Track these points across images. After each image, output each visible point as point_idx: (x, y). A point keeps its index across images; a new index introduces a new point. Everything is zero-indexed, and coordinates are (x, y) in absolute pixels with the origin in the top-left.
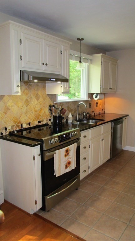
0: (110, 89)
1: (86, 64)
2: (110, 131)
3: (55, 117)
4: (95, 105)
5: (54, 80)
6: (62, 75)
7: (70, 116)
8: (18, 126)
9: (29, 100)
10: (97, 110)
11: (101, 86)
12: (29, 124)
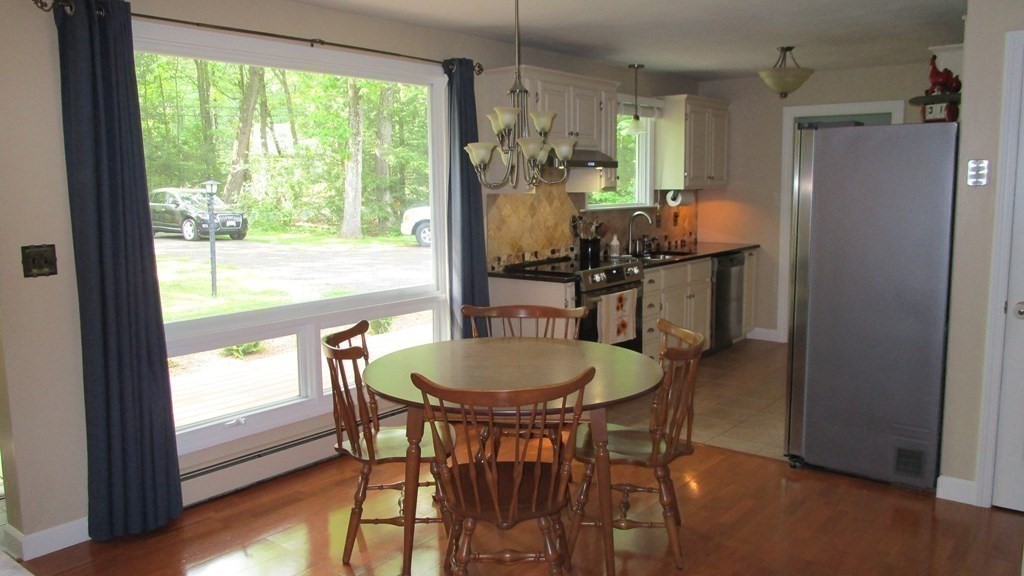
0: (710, 177)
1: (649, 119)
2: (709, 279)
3: (585, 243)
4: (672, 220)
5: (593, 164)
6: (603, 151)
7: (615, 242)
8: (517, 257)
9: (536, 204)
10: (677, 234)
11: (685, 171)
12: (536, 254)
